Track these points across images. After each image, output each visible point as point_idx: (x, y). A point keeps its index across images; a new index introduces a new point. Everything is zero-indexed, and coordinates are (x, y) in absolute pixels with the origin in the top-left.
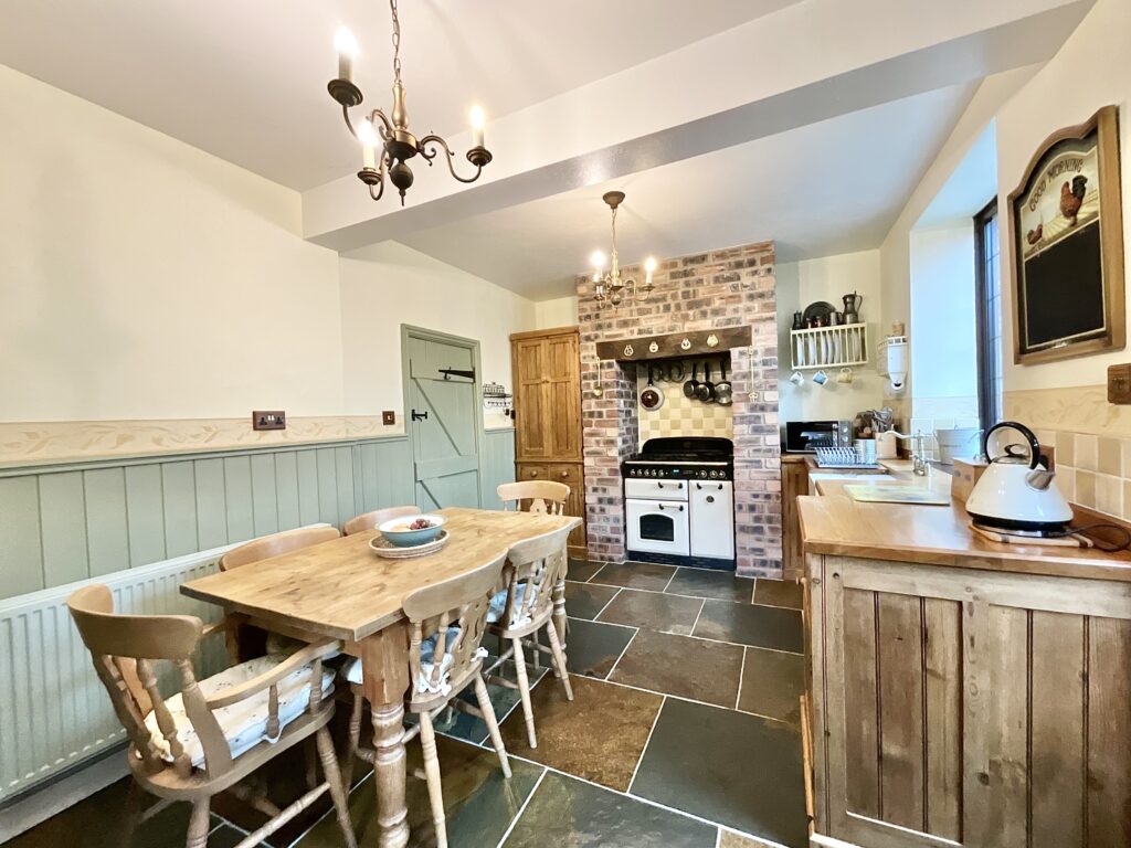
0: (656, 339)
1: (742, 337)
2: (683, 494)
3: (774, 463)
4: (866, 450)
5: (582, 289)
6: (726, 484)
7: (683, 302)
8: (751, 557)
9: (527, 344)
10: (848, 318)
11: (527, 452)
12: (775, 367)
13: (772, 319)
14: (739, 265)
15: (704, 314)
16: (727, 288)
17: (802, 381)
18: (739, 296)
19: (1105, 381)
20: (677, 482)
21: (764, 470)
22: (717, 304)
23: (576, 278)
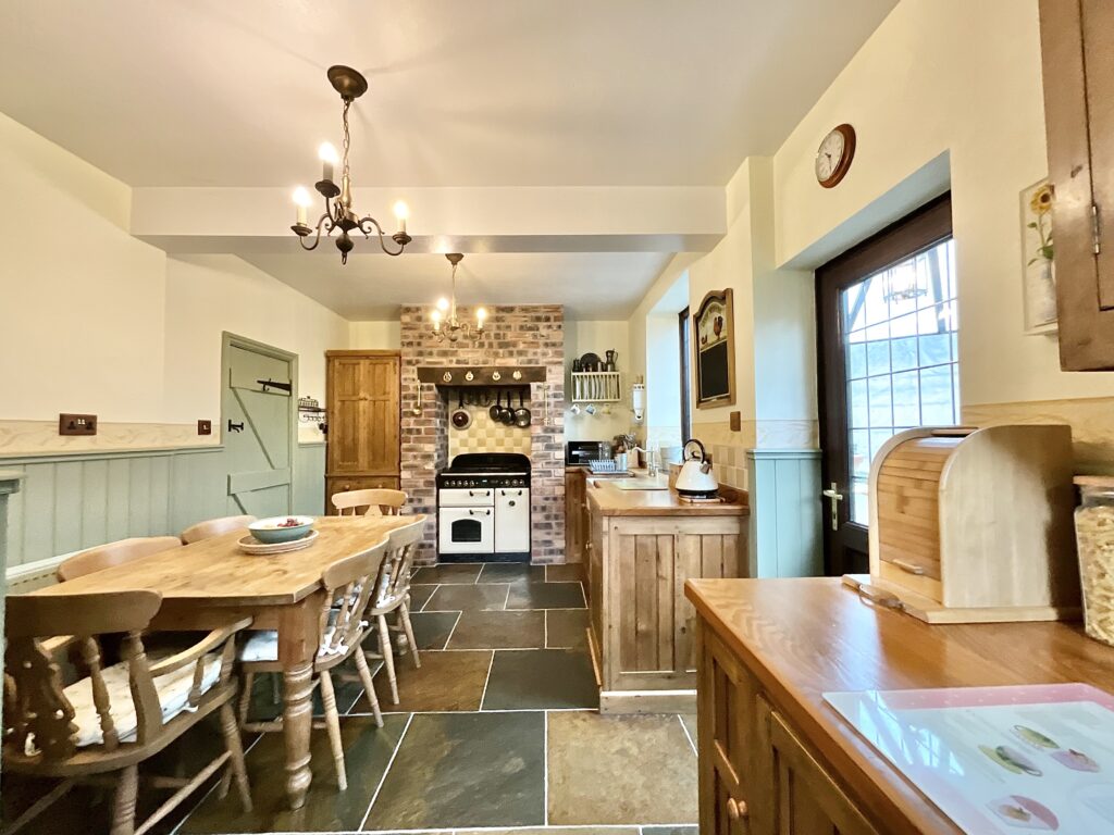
0: (473, 370)
1: (539, 374)
2: (490, 500)
3: (560, 472)
4: (622, 461)
5: (406, 318)
6: (525, 491)
7: (495, 342)
8: (543, 548)
9: (343, 361)
10: (609, 367)
11: (340, 466)
12: (562, 399)
13: (560, 363)
14: (538, 319)
15: (511, 354)
16: (529, 336)
17: (578, 411)
18: (537, 343)
19: (729, 419)
20: (485, 490)
21: (553, 478)
22: (521, 346)
23: (400, 307)
